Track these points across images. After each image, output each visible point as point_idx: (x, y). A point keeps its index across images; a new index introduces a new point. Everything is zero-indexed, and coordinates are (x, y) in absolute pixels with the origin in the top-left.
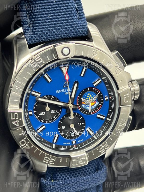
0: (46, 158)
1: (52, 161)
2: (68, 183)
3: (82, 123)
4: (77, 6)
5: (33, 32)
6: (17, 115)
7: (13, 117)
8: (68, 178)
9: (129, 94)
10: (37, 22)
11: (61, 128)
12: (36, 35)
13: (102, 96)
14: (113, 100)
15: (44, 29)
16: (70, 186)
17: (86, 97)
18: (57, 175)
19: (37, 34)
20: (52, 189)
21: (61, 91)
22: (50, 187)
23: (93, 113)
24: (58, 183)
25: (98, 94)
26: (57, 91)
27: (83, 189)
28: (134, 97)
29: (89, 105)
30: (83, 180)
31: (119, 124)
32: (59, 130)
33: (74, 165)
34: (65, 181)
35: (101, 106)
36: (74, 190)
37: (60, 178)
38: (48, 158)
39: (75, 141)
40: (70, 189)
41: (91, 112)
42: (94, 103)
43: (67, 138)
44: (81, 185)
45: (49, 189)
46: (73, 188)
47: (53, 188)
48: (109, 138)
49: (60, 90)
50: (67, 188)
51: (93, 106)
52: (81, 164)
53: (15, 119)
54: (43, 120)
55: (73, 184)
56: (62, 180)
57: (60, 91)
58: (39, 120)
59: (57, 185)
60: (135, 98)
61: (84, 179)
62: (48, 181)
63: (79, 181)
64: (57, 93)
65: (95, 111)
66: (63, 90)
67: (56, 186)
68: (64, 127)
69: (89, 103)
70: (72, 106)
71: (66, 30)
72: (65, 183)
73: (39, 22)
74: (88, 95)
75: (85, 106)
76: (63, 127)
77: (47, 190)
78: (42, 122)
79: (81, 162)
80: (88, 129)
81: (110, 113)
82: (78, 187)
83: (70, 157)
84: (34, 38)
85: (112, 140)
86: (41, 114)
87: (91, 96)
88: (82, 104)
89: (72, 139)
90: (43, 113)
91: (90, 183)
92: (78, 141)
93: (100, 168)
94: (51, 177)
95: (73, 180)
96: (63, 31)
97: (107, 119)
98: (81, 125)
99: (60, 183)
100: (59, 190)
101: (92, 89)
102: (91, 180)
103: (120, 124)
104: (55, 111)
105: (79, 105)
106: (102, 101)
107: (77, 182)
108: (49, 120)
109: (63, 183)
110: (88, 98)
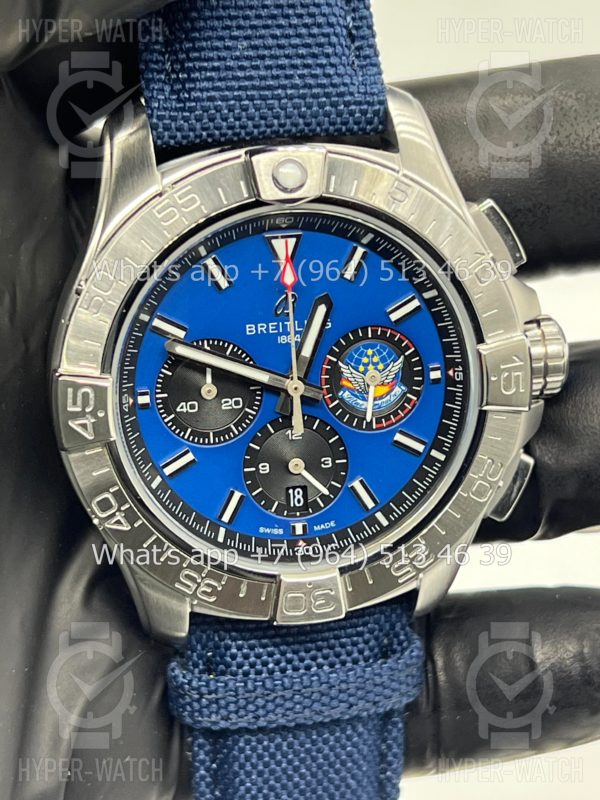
0: (187, 572)
1: (209, 590)
2: (266, 689)
3: (337, 461)
4: (354, 19)
5: (179, 100)
6: (92, 396)
7: (75, 403)
8: (271, 672)
9: (522, 363)
10: (198, 64)
11: (253, 469)
12: (187, 114)
13: (420, 363)
14: (460, 382)
15: (221, 93)
16: (273, 701)
17: (358, 362)
18: (228, 653)
19: (191, 110)
20: (207, 707)
21: (263, 329)
22: (197, 696)
23: (379, 425)
24: (231, 684)
25: (407, 354)
26: (248, 326)
27: (325, 717)
28: (546, 383)
29: (367, 393)
30: (327, 683)
31: (476, 477)
32: (248, 476)
33: (289, 615)
34: (255, 681)
35: (412, 404)
36: (290, 718)
37: (240, 666)
38: (195, 576)
39: (304, 527)
40: (273, 711)
41: (372, 420)
42: (385, 389)
43: (273, 510)
44: (318, 701)
45: (196, 705)
46: (288, 709)
47: (211, 702)
48: (433, 527)
49: (259, 325)
50: (264, 707)
51: (381, 398)
52: (319, 614)
53: (79, 409)
54: (189, 430)
55: (288, 693)
56: (246, 674)
57: (262, 327)
58: (175, 429)
59: (226, 692)
60: (548, 386)
61: (331, 680)
62: (193, 673)
63: (310, 686)
64: (248, 333)
65: (387, 418)
66: (270, 324)
67: (220, 695)
68: (268, 468)
69: (368, 386)
70: (301, 386)
71: (303, 104)
72: (255, 688)
73: (206, 64)
74: (368, 357)
75: (353, 394)
76: (261, 465)
77: (188, 708)
78: (186, 437)
79: (317, 603)
80: (357, 485)
81: (443, 429)
82: (305, 708)
83: (281, 581)
84: (182, 122)
85: (444, 533)
86: (182, 408)
87: (376, 359)
88: (342, 386)
89: (295, 516)
90: (192, 407)
91: (351, 699)
92: (316, 528)
93: (399, 648)
94: (208, 662)
95: (286, 680)
96: (289, 105)
97: (434, 453)
98: (330, 465)
99: (238, 684)
100: (230, 712)
101: (384, 333)
102: (358, 689)
103: (481, 475)
104: (237, 403)
105: (329, 391)
106: (419, 384)
107: (304, 690)
108: (211, 434)
109: (250, 686)
110: (364, 365)
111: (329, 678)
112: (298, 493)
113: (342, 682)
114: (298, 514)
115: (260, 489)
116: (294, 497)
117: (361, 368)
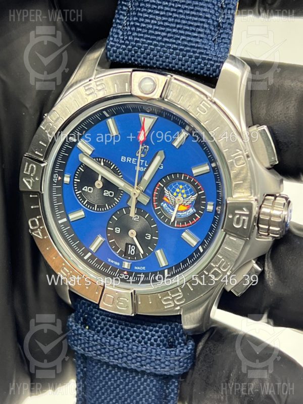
0: (64, 268)
2: (102, 342)
3: (154, 238)
10: (136, 24)
11: (112, 229)
13: (204, 199)
14: (219, 215)
15: (142, 40)
16: (104, 349)
17: (174, 190)
18: (93, 318)
20: (77, 340)
21: (130, 160)
22: (74, 334)
23: (178, 226)
25: (199, 193)
26: (122, 157)
27: (128, 366)
29: (175, 207)
31: (214, 266)
33: (106, 305)
35: (197, 219)
36: (111, 360)
38: (67, 271)
41: (174, 221)
42: (185, 208)
43: (118, 252)
48: (187, 284)
49: (128, 158)
51: (182, 212)
52: (120, 309)
53: (29, 174)
54: (86, 201)
58: (80, 199)
64: (122, 161)
65: (183, 223)
66: (133, 159)
68: (119, 231)
69: (177, 204)
70: (137, 193)
71: (181, 54)
74: (180, 189)
75: (168, 206)
76: (116, 228)
78: (84, 204)
79: (120, 303)
80: (159, 252)
81: (208, 237)
85: (192, 290)
86: (85, 189)
87: (183, 191)
88: (164, 200)
89: (128, 259)
90: (90, 190)
92: (136, 268)
94: (85, 319)
97: (200, 248)
98: (150, 238)
101: (190, 179)
103: (217, 266)
104: (111, 194)
105: (156, 201)
106: (202, 210)
107: (119, 350)
108: (96, 206)
109: (95, 338)
110: (177, 193)
111: (132, 348)
112: (133, 248)
113: (138, 352)
114: (129, 258)
115: (114, 240)
116: (131, 250)
117: (175, 194)
